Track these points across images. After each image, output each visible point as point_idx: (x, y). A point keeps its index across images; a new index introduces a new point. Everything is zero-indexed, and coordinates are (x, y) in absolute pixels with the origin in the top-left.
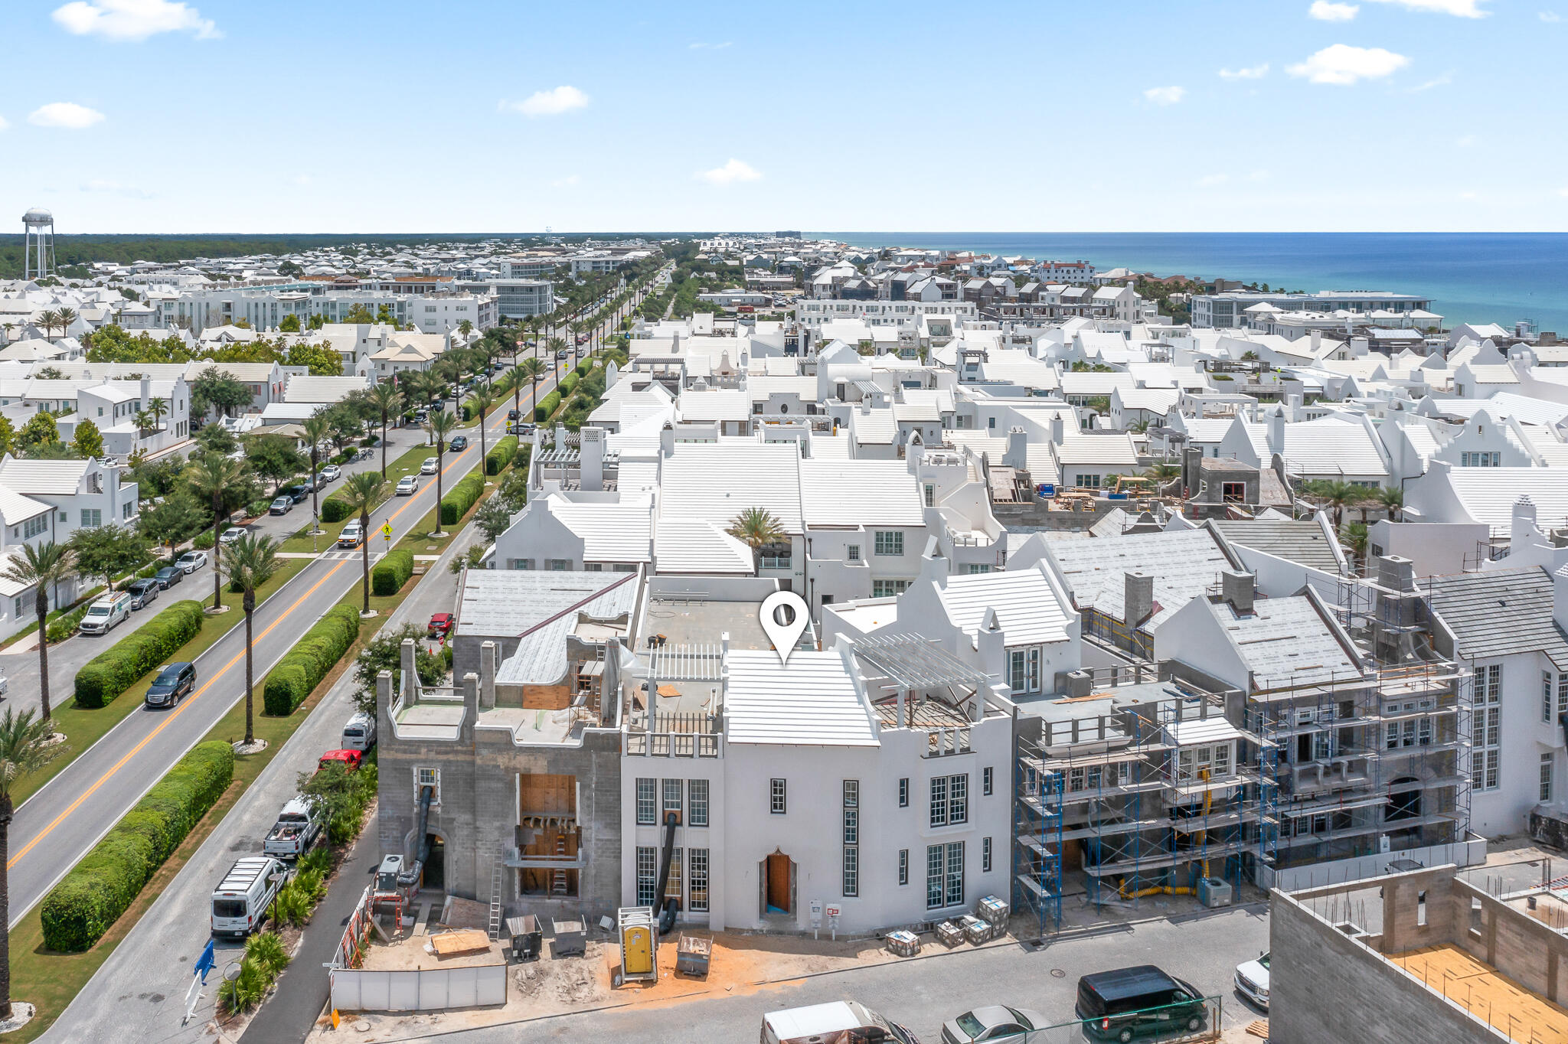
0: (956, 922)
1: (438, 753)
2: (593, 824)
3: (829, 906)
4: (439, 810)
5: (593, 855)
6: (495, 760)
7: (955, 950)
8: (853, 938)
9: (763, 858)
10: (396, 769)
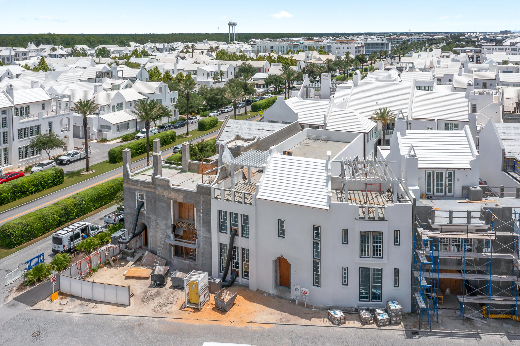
0: (372, 311)
1: (144, 187)
2: (201, 229)
3: (303, 289)
4: (145, 212)
5: (202, 244)
6: (163, 193)
7: (365, 326)
8: (315, 308)
9: (274, 258)
10: (130, 192)
